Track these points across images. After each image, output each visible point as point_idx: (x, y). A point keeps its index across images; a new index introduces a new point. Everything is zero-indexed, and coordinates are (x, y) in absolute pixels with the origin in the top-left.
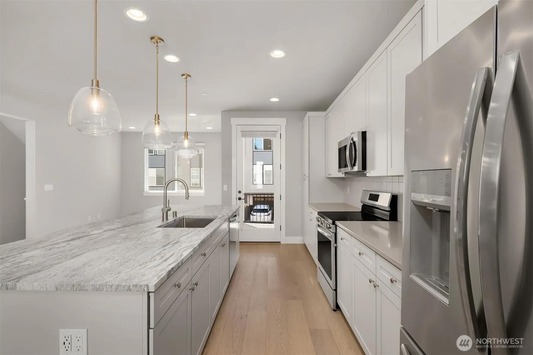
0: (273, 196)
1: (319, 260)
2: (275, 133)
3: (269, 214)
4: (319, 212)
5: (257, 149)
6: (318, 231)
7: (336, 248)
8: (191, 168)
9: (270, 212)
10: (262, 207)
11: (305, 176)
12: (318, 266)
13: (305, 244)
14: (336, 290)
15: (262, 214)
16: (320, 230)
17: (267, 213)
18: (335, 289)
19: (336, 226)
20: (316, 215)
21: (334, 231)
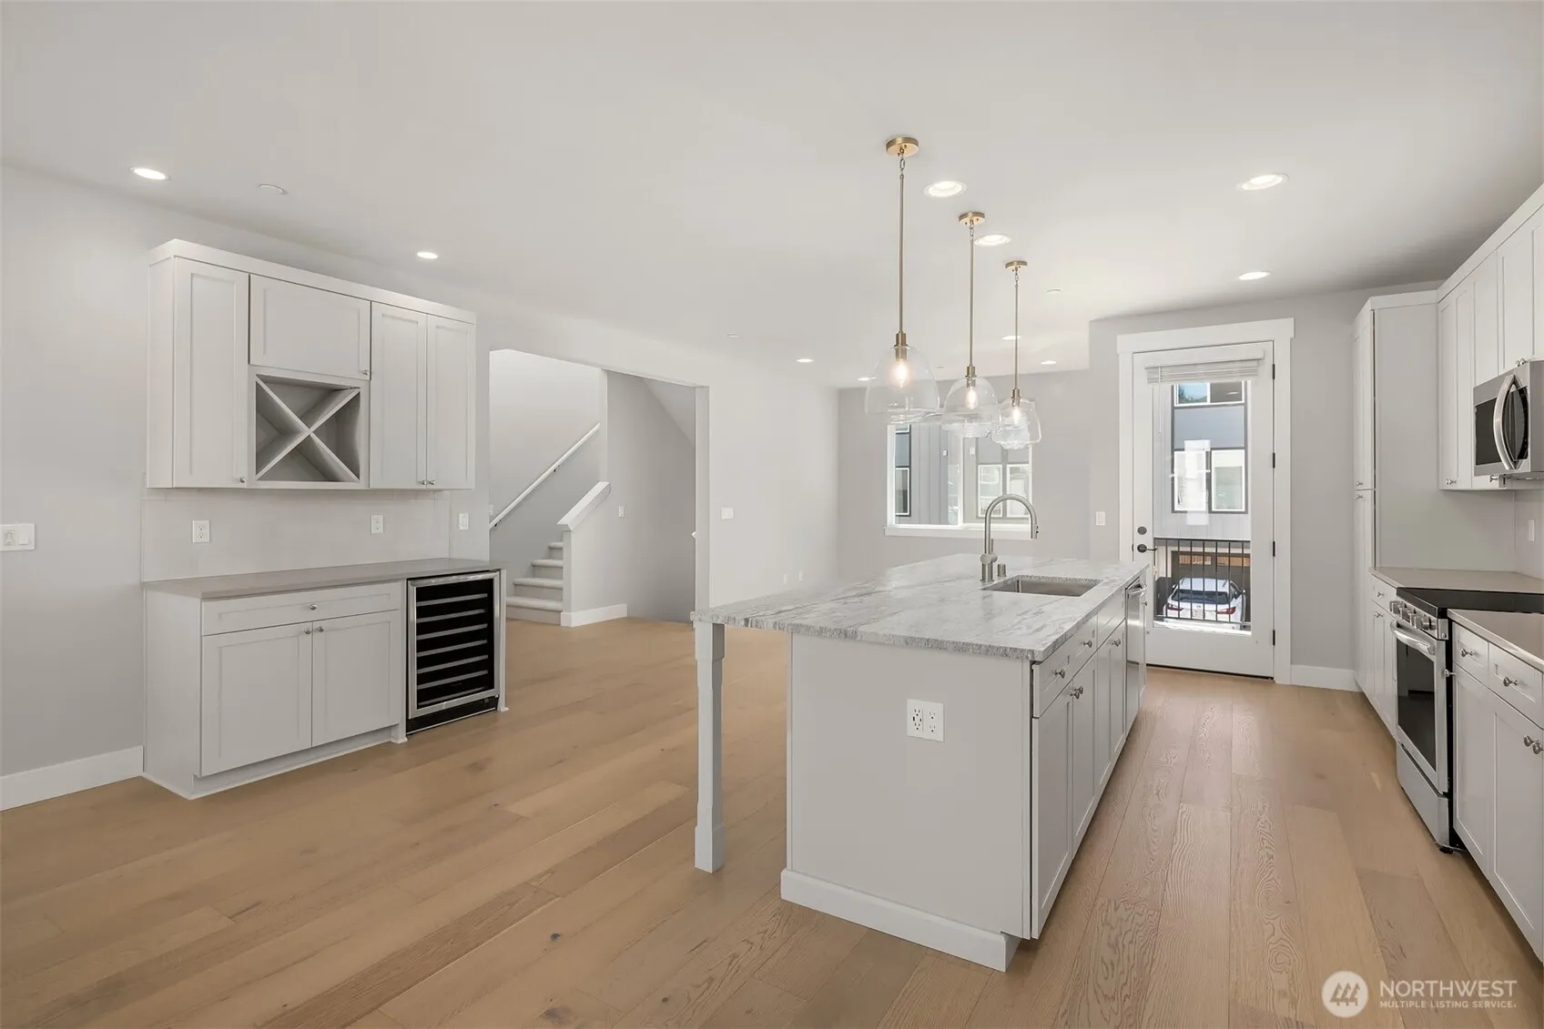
0: (1246, 551)
1: (1403, 722)
2: (1255, 363)
3: (1234, 609)
4: (1402, 588)
5: (1187, 401)
6: (1398, 640)
7: (1450, 681)
8: (979, 466)
9: (1237, 603)
10: (1211, 585)
11: (1360, 487)
12: (1397, 739)
13: (1362, 695)
14: (1449, 795)
15: (1210, 607)
16: (1404, 637)
17: (1227, 606)
18: (1447, 791)
19: (1451, 621)
20: (1393, 596)
21: (1444, 635)
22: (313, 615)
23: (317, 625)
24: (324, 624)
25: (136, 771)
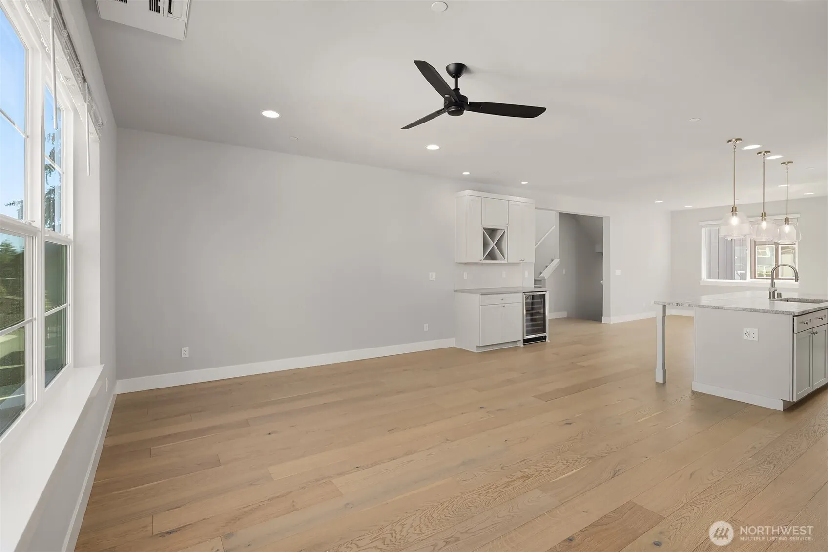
8: (757, 247)
22: (502, 302)
23: (503, 305)
24: (506, 305)
25: (453, 345)
